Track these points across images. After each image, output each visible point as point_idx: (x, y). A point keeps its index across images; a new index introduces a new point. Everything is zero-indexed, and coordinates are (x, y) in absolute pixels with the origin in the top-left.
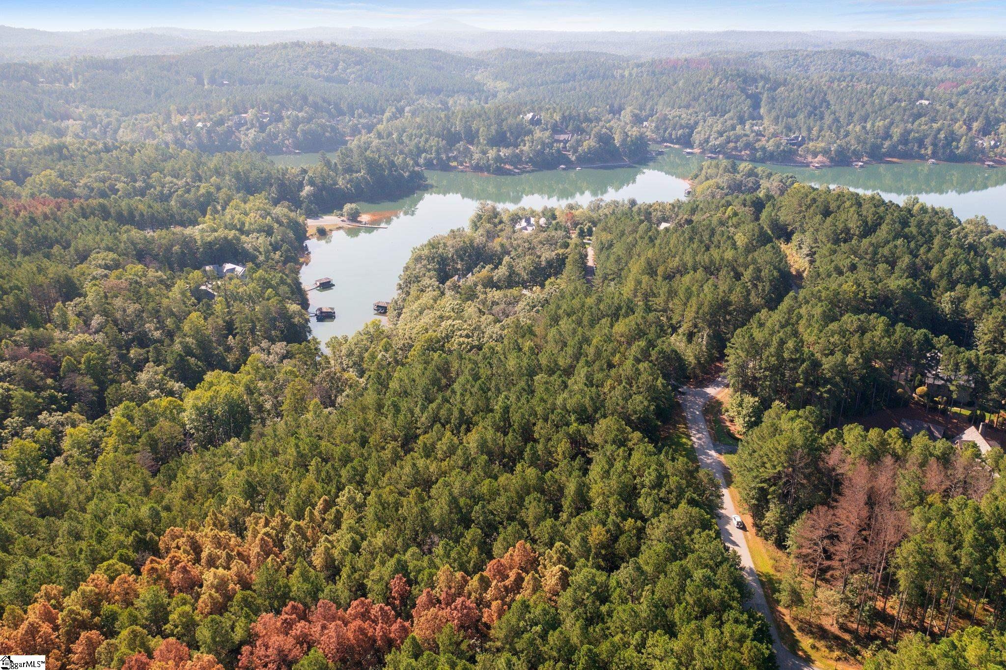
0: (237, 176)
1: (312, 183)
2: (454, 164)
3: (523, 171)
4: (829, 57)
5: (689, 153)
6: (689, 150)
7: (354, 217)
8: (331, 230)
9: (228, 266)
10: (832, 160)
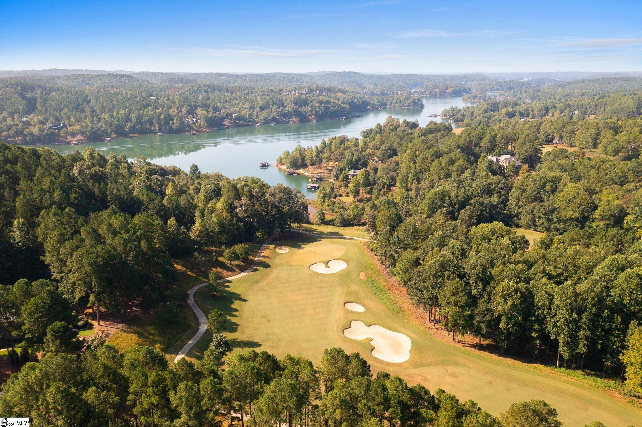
4: (107, 78)
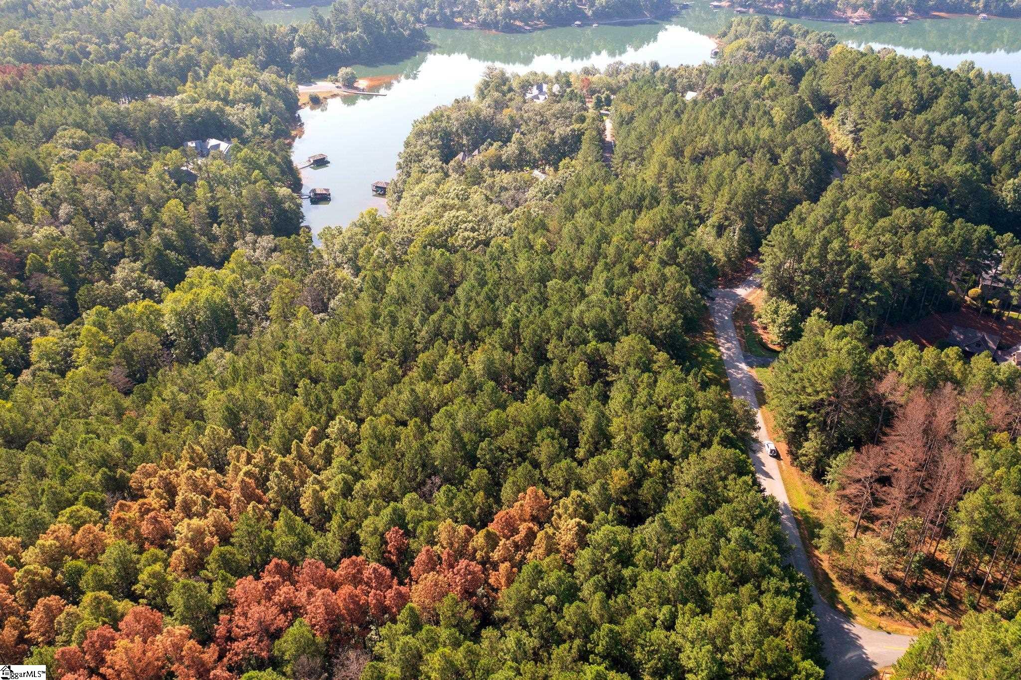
0: (220, 36)
1: (303, 44)
2: (459, 20)
3: (535, 29)
5: (716, 7)
6: (716, 3)
7: (349, 83)
8: (325, 98)
9: (213, 142)
10: (873, 14)
